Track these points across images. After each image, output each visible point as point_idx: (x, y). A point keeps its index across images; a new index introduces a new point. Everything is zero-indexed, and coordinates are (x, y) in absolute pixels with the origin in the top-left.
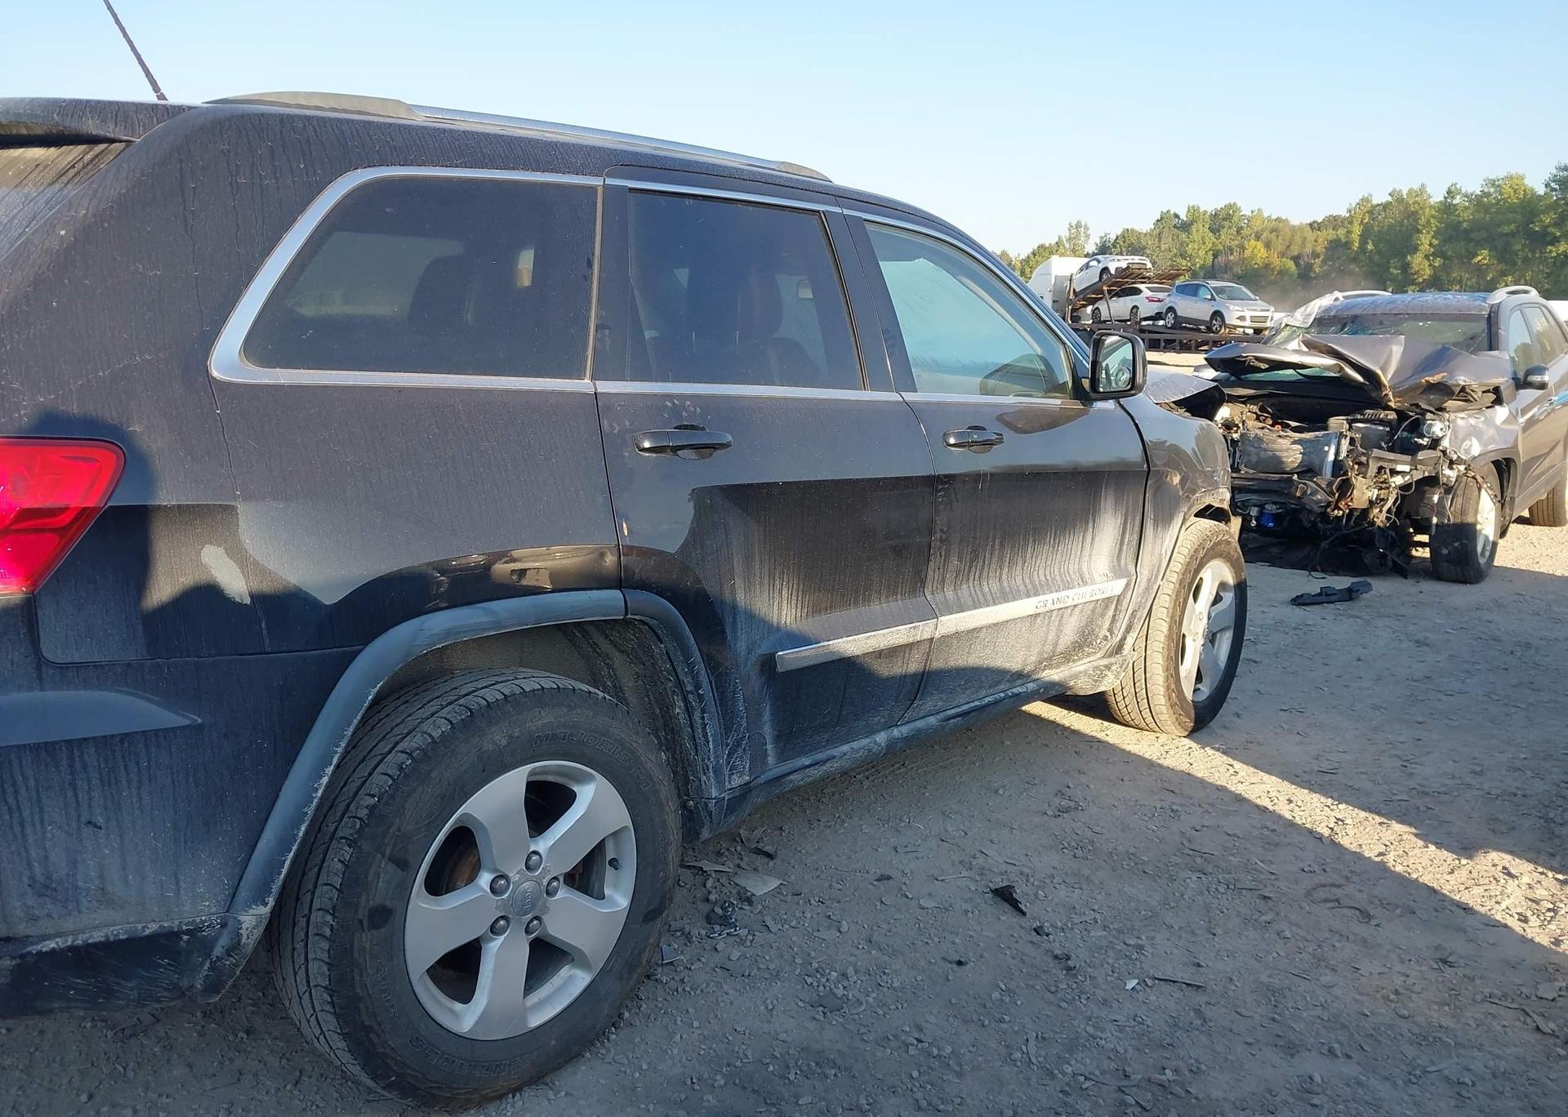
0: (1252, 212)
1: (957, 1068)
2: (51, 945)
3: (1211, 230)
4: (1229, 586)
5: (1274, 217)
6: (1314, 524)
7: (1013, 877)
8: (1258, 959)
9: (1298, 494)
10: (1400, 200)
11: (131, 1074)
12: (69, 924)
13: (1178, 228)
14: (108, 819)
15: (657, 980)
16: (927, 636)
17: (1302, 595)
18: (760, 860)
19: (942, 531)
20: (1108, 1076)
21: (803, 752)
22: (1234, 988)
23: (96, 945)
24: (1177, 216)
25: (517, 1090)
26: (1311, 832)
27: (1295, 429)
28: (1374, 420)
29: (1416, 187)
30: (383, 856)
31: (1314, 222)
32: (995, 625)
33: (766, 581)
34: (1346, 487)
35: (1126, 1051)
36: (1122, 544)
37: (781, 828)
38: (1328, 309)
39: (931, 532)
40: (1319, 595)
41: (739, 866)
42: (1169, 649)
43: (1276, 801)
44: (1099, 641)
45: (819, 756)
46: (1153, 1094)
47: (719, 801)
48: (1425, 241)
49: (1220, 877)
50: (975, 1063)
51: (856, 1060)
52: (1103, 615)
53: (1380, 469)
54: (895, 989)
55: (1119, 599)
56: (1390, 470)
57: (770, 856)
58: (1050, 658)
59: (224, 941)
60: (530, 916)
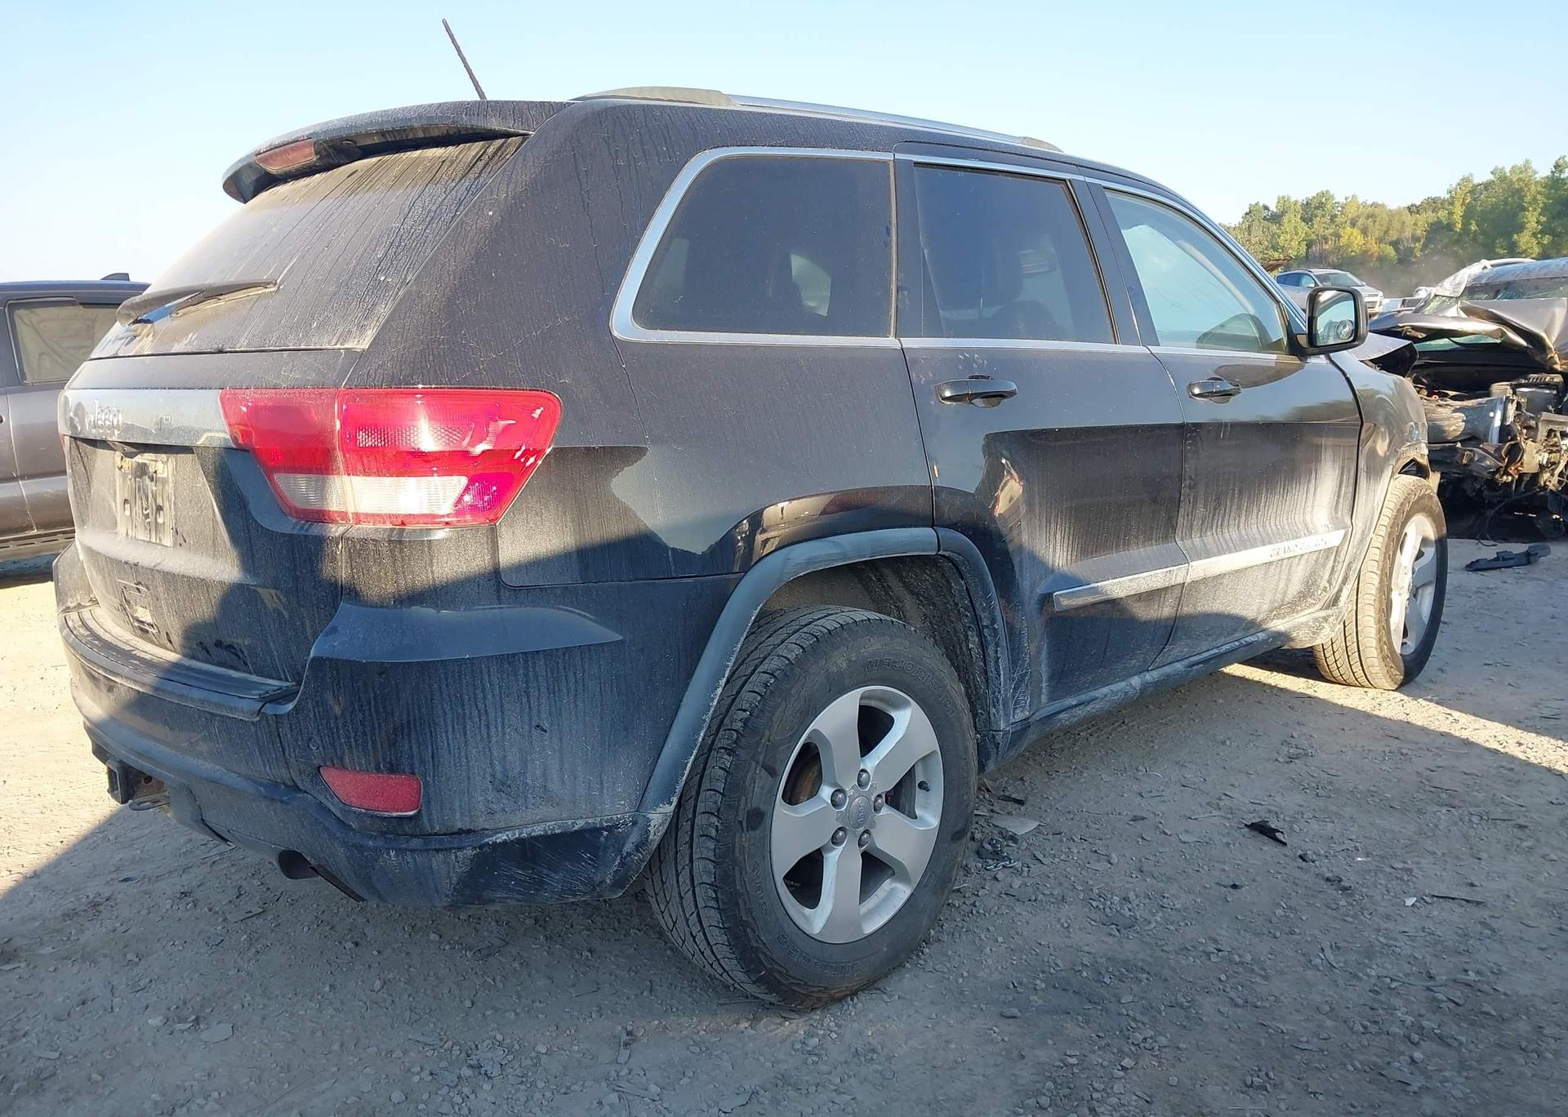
0: (1346, 199)
1: (1263, 973)
2: (502, 837)
3: (1303, 219)
4: (1431, 541)
5: (1370, 202)
6: (1480, 491)
7: (1263, 815)
8: (1529, 878)
9: (1465, 462)
10: (1503, 179)
11: (500, 986)
12: (516, 819)
13: (1268, 220)
14: (552, 724)
15: (949, 904)
16: (1180, 580)
17: (1478, 561)
18: (1011, 806)
19: (1191, 478)
20: (1412, 978)
21: (1069, 693)
22: (1513, 903)
23: (537, 838)
24: (1266, 208)
25: (854, 994)
26: (1549, 770)
27: (1454, 398)
28: (1539, 384)
29: (1520, 163)
30: (758, 763)
31: (1412, 205)
32: (1237, 571)
33: (1044, 524)
34: (1515, 452)
35: (1424, 958)
36: (1339, 496)
37: (1022, 779)
38: (1478, 278)
39: (1180, 478)
40: (1495, 560)
41: (992, 811)
42: (1380, 602)
43: (1505, 744)
44: (1319, 592)
45: (1084, 697)
46: (1462, 992)
47: (1006, 733)
48: (1532, 219)
49: (1471, 810)
50: (1278, 968)
51: (1163, 967)
52: (1324, 566)
53: (1550, 431)
54: (1177, 910)
55: (1338, 549)
56: (1561, 432)
57: (1021, 802)
58: (1279, 608)
59: (634, 838)
60: (862, 829)
